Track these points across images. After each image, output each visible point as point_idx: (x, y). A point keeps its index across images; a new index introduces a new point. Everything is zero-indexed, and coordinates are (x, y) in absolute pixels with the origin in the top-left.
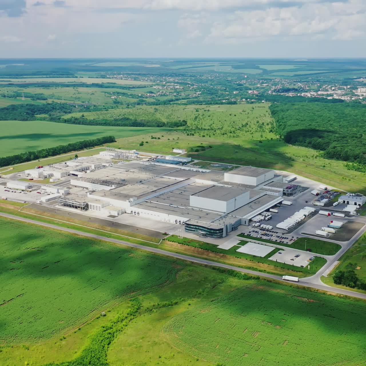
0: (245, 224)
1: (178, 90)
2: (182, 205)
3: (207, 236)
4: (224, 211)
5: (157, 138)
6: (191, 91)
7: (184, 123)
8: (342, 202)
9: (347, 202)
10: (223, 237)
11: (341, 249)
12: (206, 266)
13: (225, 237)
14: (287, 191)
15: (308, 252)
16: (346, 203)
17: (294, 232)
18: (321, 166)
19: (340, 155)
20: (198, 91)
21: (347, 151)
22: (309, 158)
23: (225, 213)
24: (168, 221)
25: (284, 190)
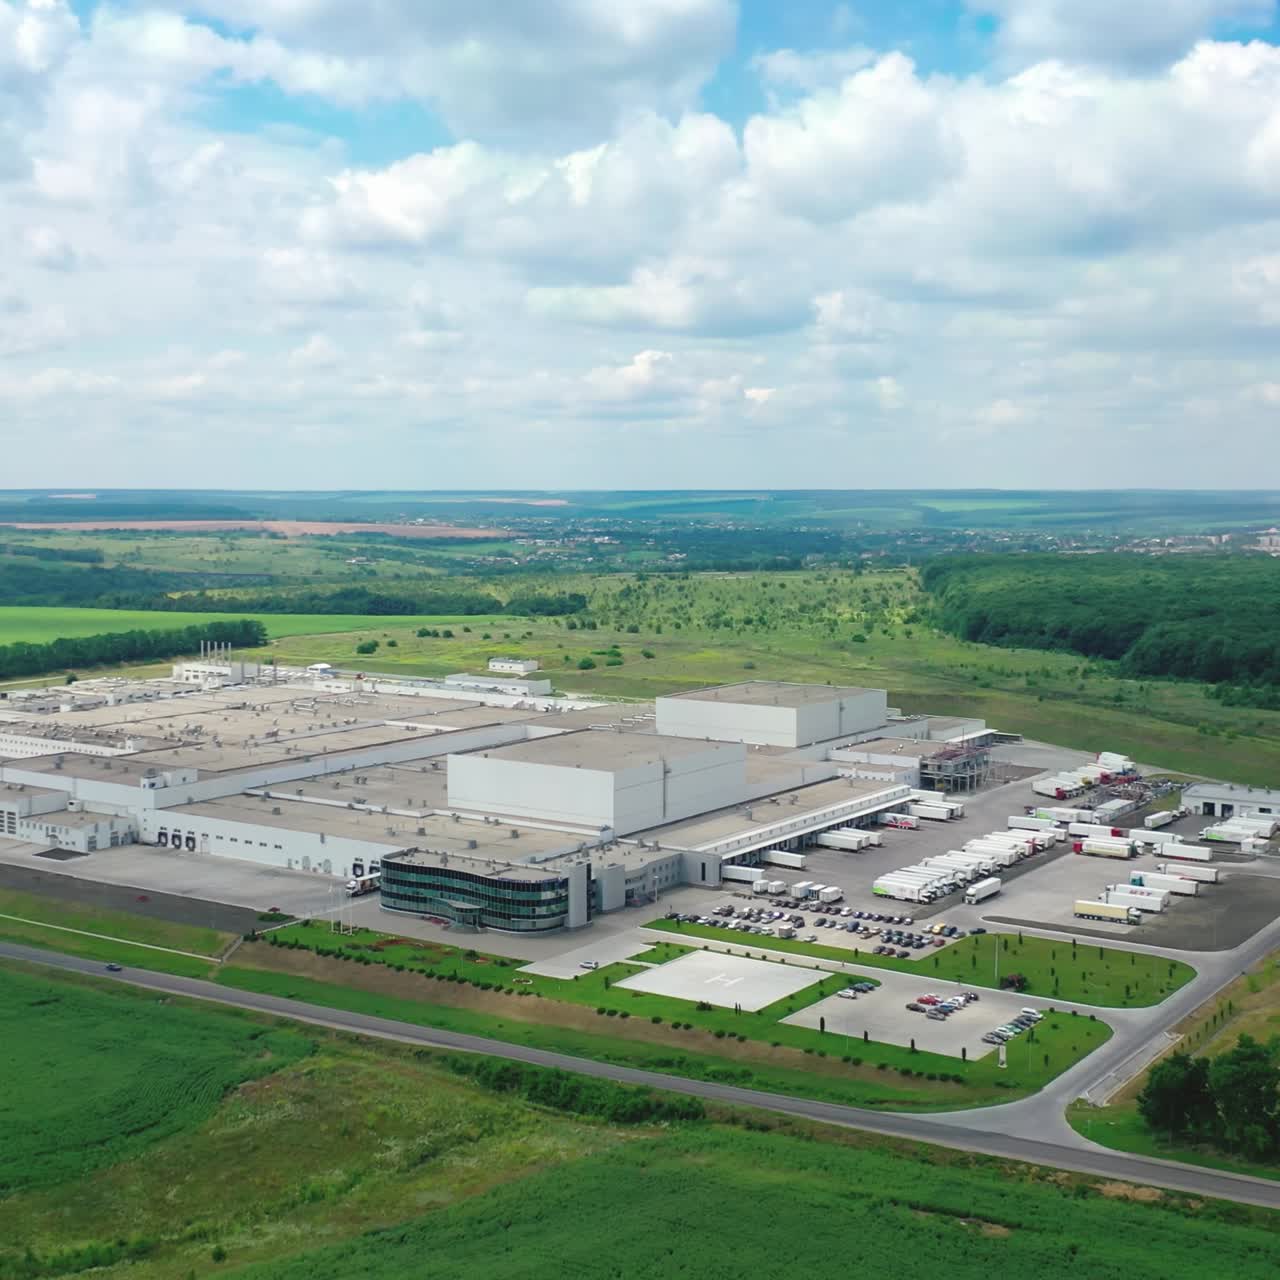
0: (703, 878)
1: (602, 549)
2: (410, 802)
3: (483, 925)
4: (602, 823)
5: (441, 634)
6: (649, 550)
7: (574, 603)
8: (1201, 812)
9: (1224, 806)
10: (567, 930)
11: (1195, 981)
12: (422, 1055)
13: (579, 929)
14: (939, 767)
15: (1010, 993)
16: (1218, 811)
17: (946, 912)
18: (1106, 698)
19: (1189, 659)
20: (678, 550)
21: (1219, 643)
22: (1057, 678)
23: (605, 829)
24: (321, 871)
25: (924, 766)
